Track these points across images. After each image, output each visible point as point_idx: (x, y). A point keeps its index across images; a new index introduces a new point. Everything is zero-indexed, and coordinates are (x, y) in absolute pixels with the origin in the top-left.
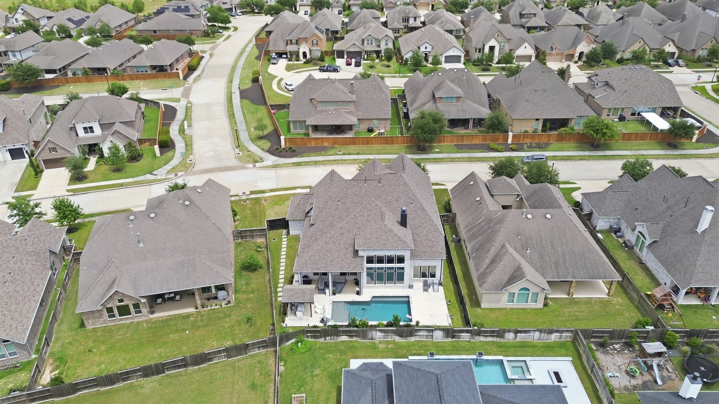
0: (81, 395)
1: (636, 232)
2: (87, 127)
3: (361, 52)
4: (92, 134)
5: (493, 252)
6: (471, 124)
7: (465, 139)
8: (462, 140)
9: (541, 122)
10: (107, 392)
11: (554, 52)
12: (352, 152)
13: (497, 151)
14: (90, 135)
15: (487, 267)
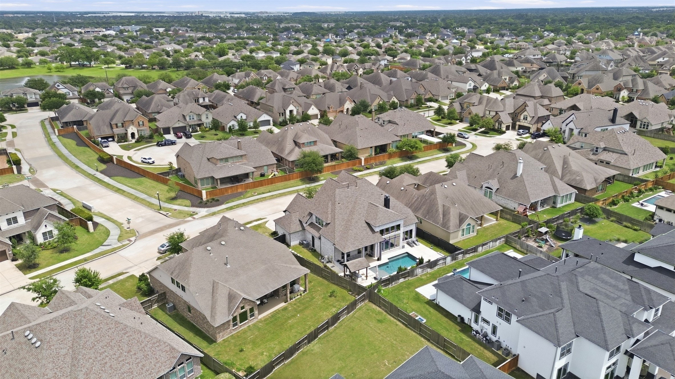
0: (276, 371)
1: (484, 188)
2: (10, 219)
3: (185, 127)
4: (16, 225)
5: (441, 210)
6: (329, 158)
7: (336, 167)
8: (335, 169)
9: (373, 149)
10: (291, 362)
11: (331, 110)
12: (264, 191)
13: (360, 171)
14: (14, 226)
15: (443, 219)
